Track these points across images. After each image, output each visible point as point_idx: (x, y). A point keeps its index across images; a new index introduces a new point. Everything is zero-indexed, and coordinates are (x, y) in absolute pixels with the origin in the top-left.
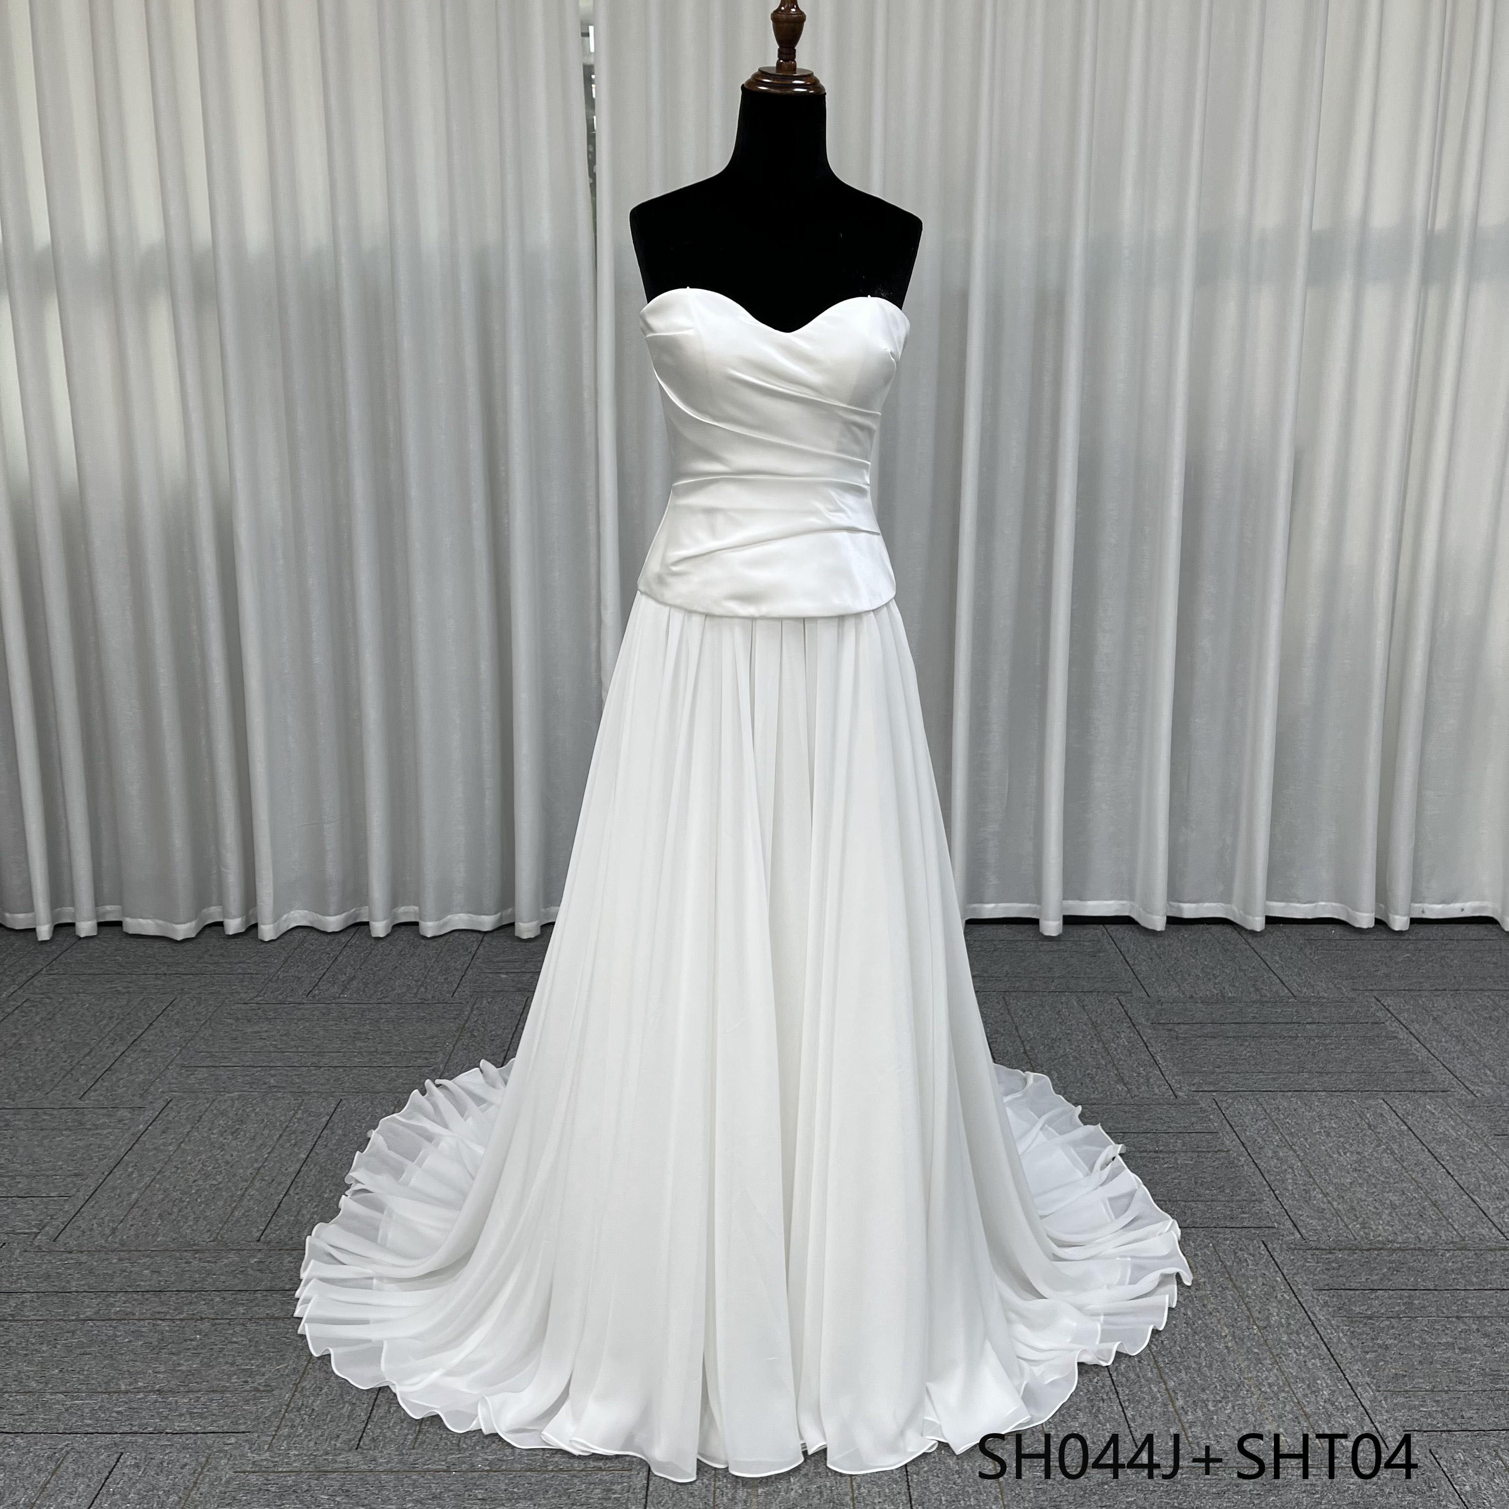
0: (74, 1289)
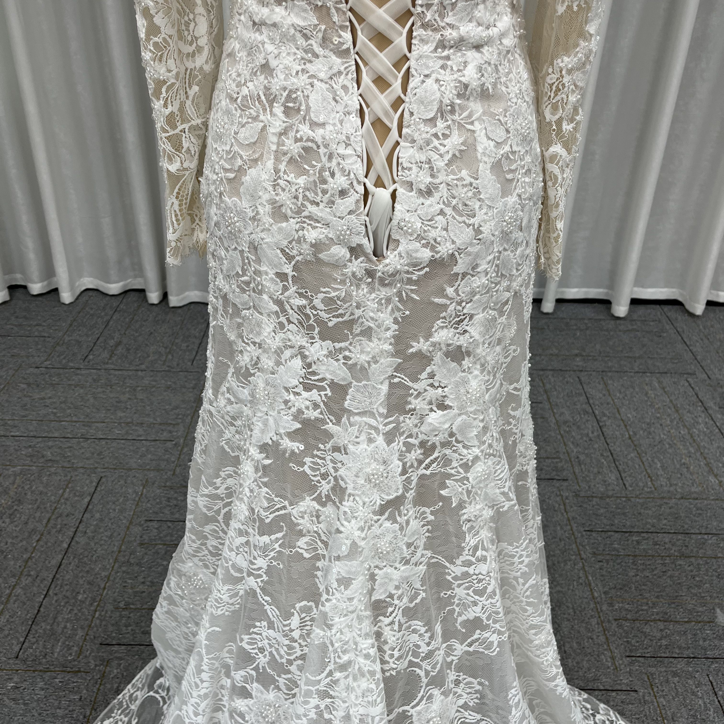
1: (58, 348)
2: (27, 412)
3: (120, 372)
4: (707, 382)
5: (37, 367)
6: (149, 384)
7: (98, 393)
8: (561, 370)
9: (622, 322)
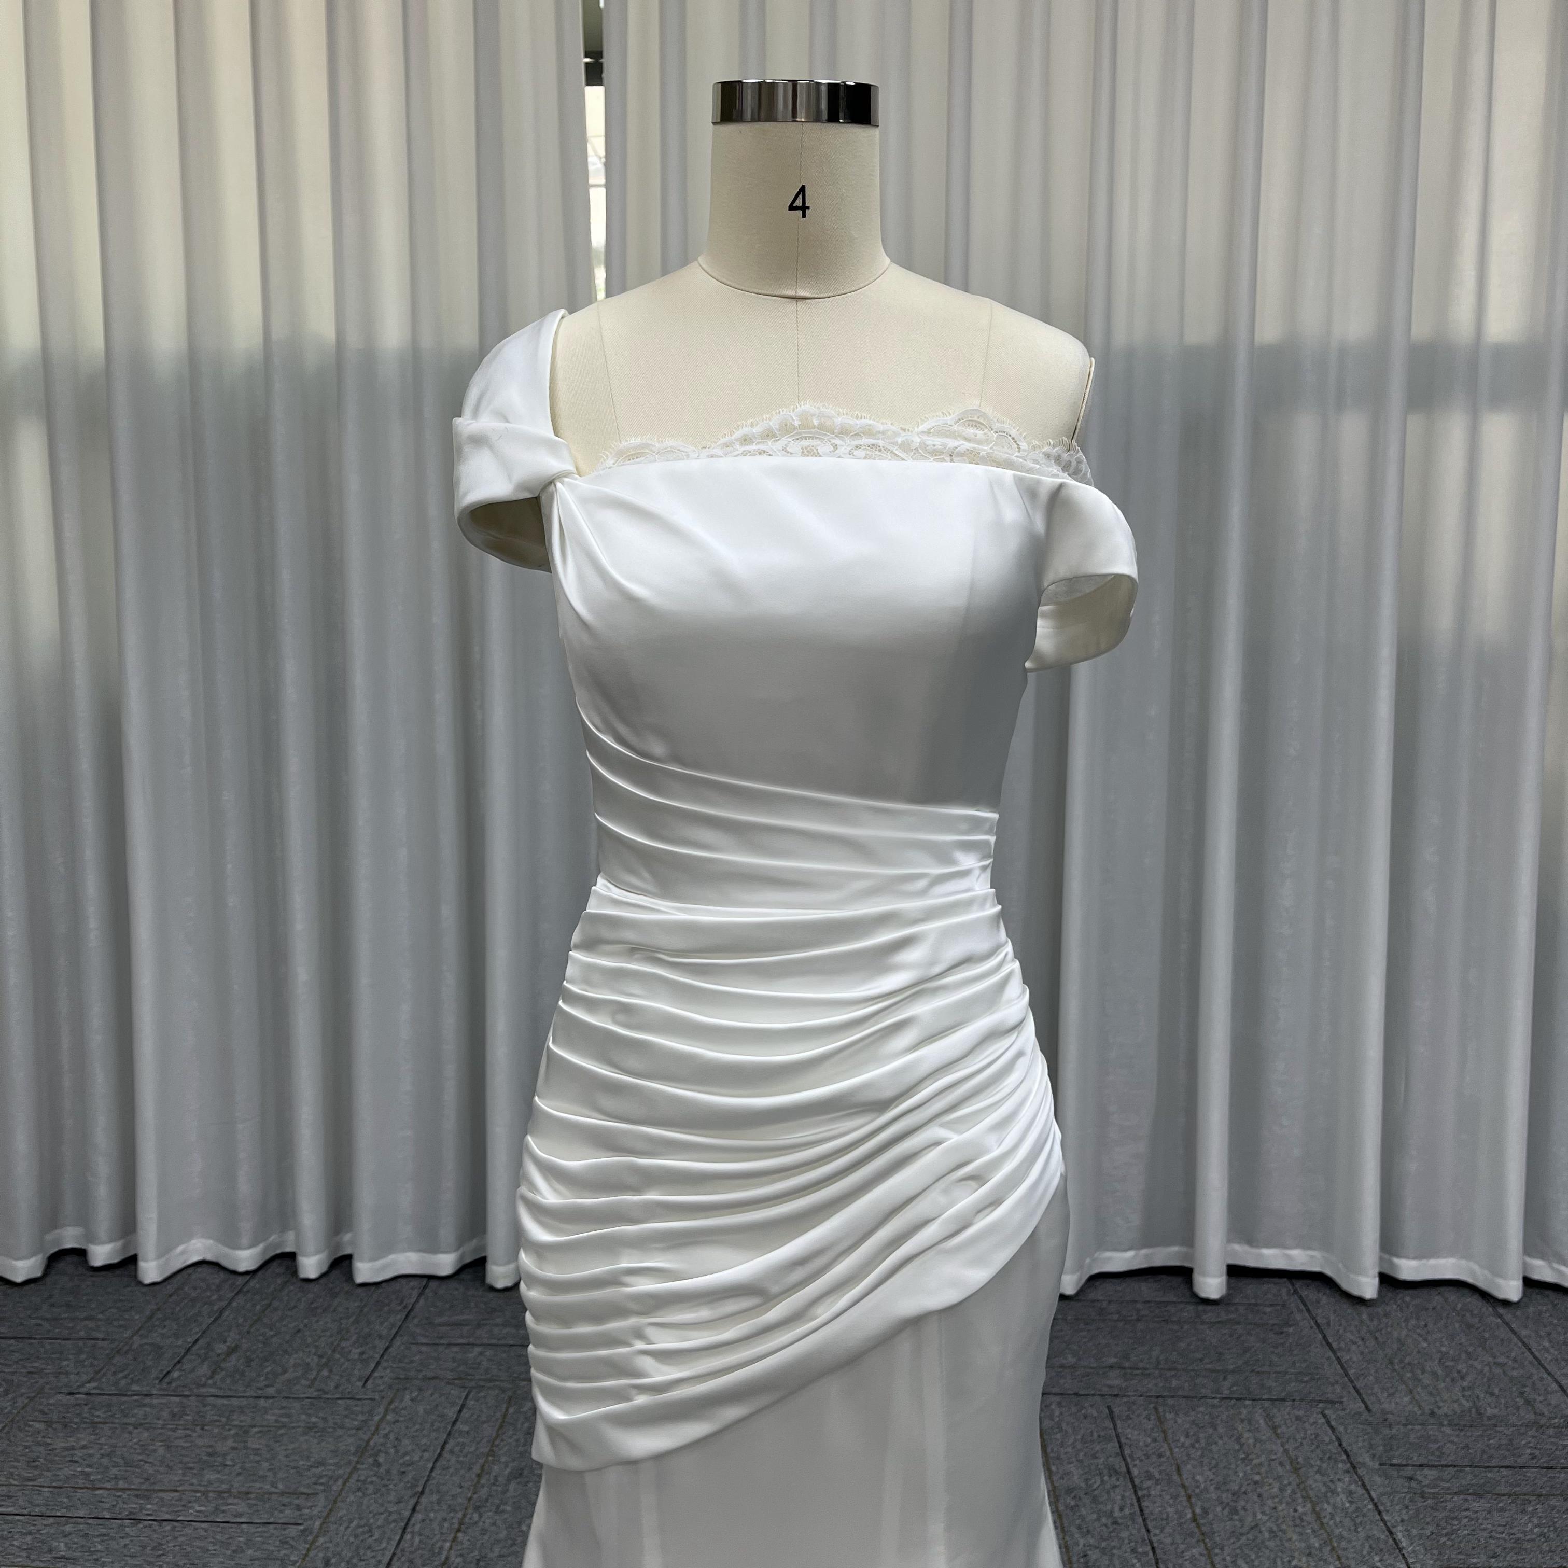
1: (117, 1359)
2: (36, 1472)
3: (225, 1401)
4: (1363, 1417)
5: (71, 1394)
6: (276, 1421)
7: (177, 1438)
8: (1076, 1394)
9: (1209, 1308)
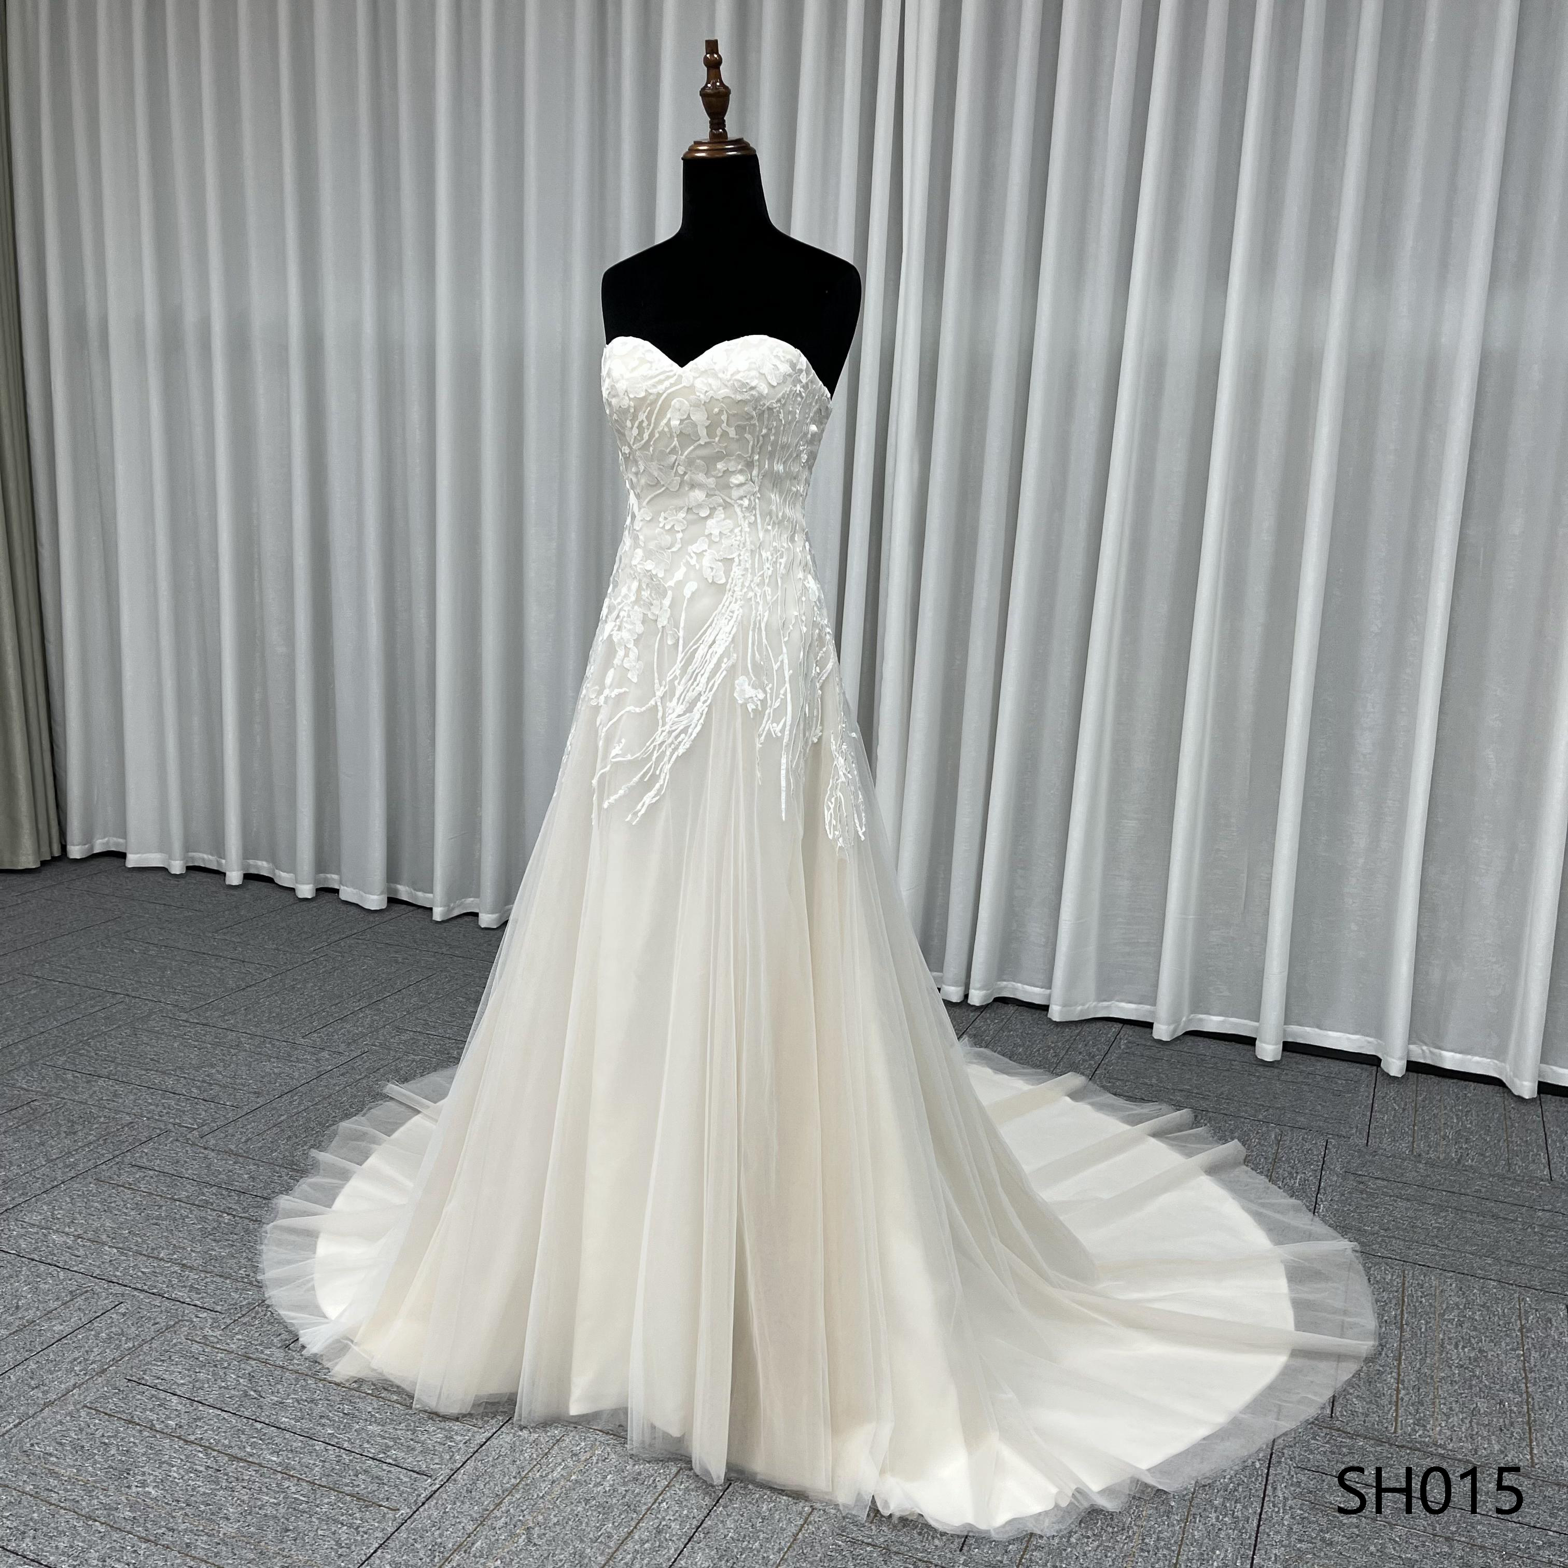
0: (187, 1176)
